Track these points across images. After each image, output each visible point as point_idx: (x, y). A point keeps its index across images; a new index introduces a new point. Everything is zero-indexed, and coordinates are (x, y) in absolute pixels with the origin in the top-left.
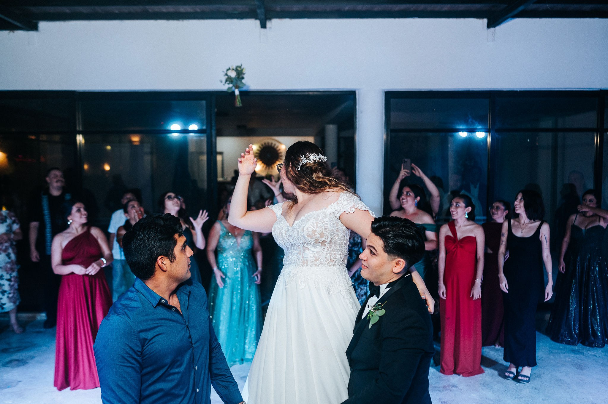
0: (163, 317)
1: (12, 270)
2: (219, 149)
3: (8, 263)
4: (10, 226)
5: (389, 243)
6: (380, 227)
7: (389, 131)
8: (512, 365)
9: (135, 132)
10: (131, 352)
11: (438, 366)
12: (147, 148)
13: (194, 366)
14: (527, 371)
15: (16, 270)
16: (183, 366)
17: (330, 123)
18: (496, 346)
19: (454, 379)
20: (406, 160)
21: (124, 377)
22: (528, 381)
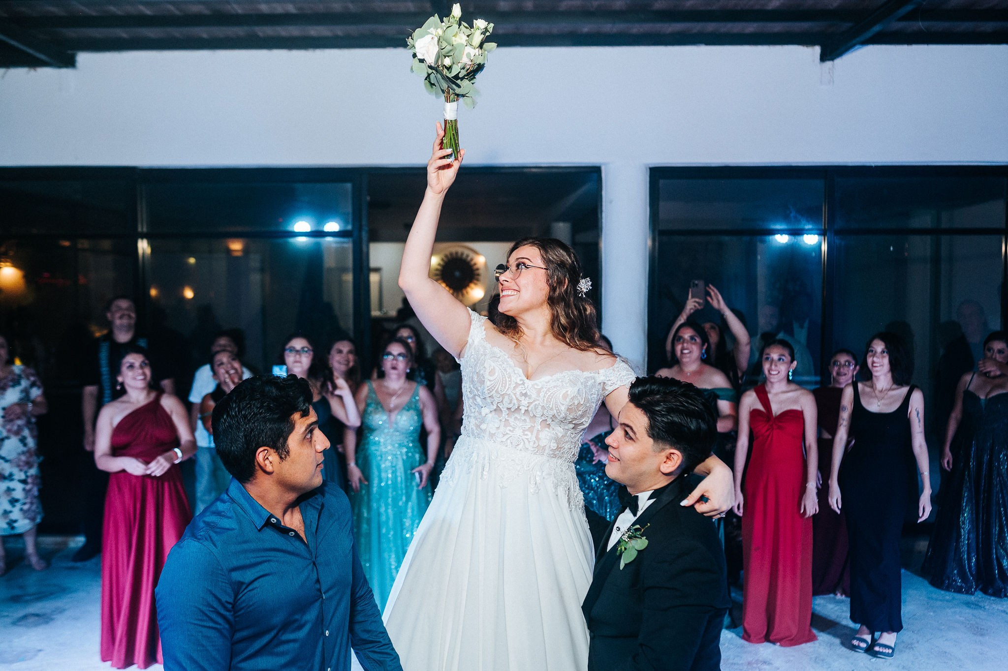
0: (273, 546)
1: (29, 465)
2: (373, 264)
3: (23, 453)
4: (26, 392)
5: (658, 421)
6: (643, 394)
7: (657, 233)
8: (864, 628)
9: (236, 236)
10: (216, 604)
11: (738, 628)
12: (255, 261)
13: (323, 631)
14: (888, 639)
15: (36, 465)
16: (303, 630)
17: (559, 219)
18: (837, 595)
19: (766, 650)
20: (696, 282)
21: (203, 646)
22: (891, 655)
